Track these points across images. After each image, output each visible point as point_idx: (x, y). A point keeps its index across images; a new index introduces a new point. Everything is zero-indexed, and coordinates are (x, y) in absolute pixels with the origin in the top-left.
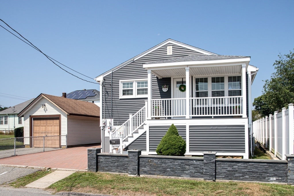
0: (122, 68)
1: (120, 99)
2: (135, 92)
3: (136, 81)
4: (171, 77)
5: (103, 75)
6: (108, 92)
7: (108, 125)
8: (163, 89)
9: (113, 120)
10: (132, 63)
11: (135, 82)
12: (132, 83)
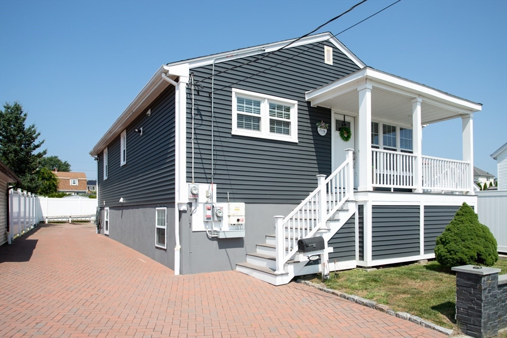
0: (238, 61)
1: (233, 135)
2: (265, 124)
3: (268, 99)
4: (332, 109)
5: (190, 63)
6: (203, 113)
7: (202, 198)
8: (319, 129)
9: (215, 186)
10: (260, 55)
11: (266, 100)
12: (258, 104)
